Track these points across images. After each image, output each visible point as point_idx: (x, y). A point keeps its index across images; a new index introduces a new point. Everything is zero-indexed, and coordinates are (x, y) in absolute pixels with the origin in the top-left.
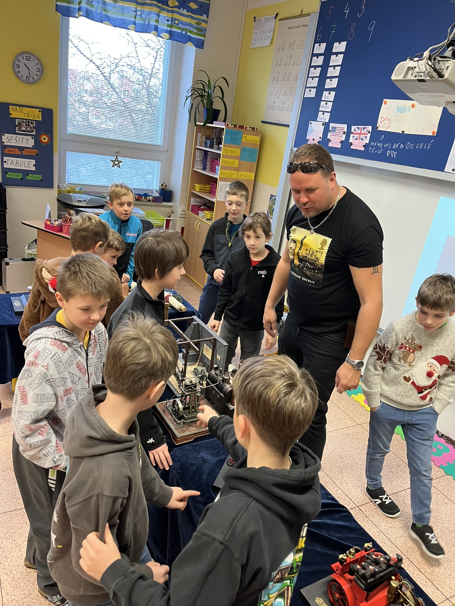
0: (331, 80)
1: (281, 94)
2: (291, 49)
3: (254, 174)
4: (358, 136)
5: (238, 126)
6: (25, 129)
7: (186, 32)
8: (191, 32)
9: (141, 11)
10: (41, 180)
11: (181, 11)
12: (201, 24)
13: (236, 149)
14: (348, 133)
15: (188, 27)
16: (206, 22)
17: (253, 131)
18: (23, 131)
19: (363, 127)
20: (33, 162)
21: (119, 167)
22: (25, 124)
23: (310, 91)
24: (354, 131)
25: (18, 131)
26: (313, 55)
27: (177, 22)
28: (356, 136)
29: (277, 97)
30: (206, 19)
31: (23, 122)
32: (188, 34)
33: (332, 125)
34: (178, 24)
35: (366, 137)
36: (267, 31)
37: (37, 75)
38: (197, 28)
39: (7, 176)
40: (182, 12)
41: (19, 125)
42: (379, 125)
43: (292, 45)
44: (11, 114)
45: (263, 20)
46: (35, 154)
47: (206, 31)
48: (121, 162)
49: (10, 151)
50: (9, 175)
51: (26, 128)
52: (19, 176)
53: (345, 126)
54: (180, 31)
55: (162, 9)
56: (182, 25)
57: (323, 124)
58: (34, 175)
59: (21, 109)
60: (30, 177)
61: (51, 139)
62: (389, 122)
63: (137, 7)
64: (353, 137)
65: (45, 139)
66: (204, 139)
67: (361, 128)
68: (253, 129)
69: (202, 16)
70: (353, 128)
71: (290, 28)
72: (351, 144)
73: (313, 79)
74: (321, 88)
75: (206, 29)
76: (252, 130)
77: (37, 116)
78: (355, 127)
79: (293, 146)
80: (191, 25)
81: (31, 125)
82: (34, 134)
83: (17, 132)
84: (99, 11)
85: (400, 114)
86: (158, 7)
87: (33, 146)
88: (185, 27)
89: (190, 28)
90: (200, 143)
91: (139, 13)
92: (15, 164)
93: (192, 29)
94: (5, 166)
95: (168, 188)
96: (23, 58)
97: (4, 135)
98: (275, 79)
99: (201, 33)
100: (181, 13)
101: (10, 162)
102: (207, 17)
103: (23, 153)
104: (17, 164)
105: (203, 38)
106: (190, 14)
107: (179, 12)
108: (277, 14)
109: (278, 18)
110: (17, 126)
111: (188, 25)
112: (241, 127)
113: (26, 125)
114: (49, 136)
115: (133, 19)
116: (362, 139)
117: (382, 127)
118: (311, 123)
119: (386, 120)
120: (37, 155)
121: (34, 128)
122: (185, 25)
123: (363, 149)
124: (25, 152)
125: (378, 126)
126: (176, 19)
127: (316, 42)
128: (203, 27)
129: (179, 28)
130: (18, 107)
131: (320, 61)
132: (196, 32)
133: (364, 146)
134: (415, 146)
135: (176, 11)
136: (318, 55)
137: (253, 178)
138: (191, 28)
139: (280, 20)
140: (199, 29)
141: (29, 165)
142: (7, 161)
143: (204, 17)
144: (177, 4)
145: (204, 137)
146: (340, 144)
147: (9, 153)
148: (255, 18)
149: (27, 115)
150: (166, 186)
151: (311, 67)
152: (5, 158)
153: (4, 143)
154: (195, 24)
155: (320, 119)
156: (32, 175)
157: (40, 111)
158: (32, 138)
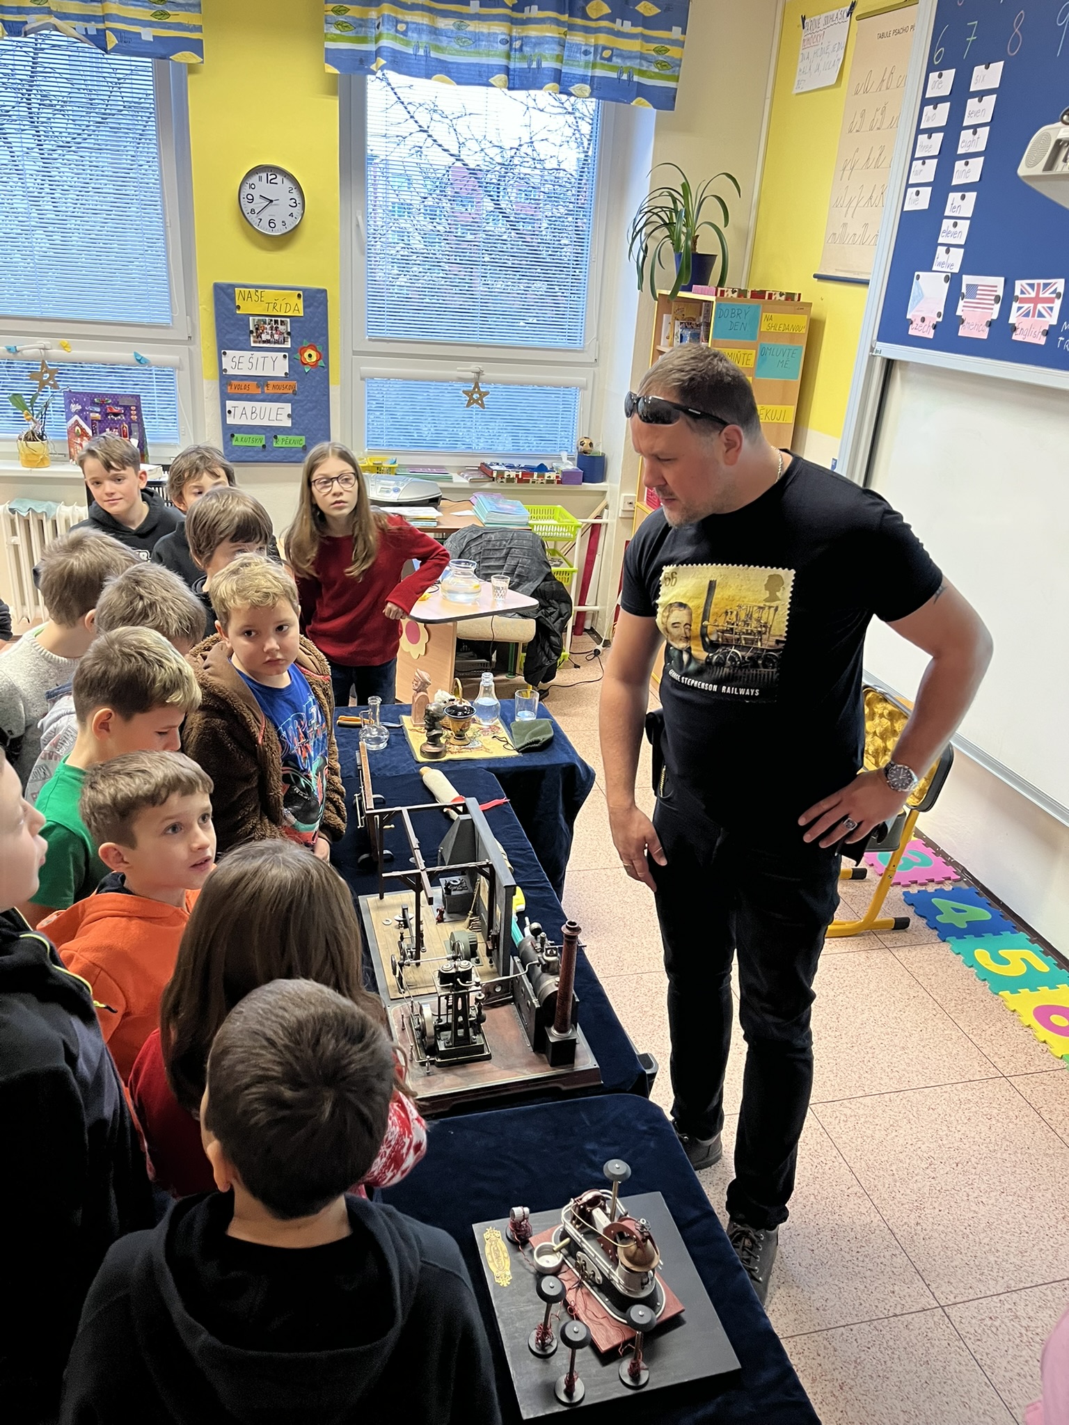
0: (967, 164)
1: (861, 204)
2: (884, 88)
3: (792, 410)
4: (1032, 305)
5: (749, 295)
6: (269, 337)
7: (629, 76)
8: (642, 73)
9: (521, 38)
11: (617, 25)
12: (668, 50)
13: (743, 351)
14: (1007, 300)
15: (634, 64)
16: (681, 44)
17: (789, 302)
18: (264, 342)
19: (1042, 281)
20: (287, 408)
21: (482, 405)
22: (268, 327)
23: (918, 193)
24: (1022, 292)
25: (255, 342)
26: (925, 102)
27: (607, 54)
28: (1026, 306)
29: (851, 211)
30: (681, 37)
31: (265, 323)
32: (636, 78)
33: (967, 280)
34: (610, 59)
35: (1051, 309)
36: (831, 48)
37: (291, 215)
38: (657, 63)
39: (234, 443)
40: (622, 29)
41: (257, 329)
43: (886, 77)
44: (239, 307)
45: (822, 22)
46: (291, 391)
47: (680, 66)
48: (487, 393)
49: (239, 387)
50: (240, 440)
51: (272, 335)
52: (258, 441)
53: (999, 282)
54: (614, 75)
55: (572, 27)
56: (619, 61)
57: (947, 279)
58: (290, 437)
59: (258, 294)
60: (282, 442)
61: (324, 356)
63: (511, 30)
64: (1019, 308)
65: (311, 356)
66: (678, 330)
67: (1039, 284)
68: (790, 297)
69: (671, 30)
70: (1019, 285)
71: (881, 36)
72: (1014, 329)
73: (924, 163)
74: (942, 186)
75: (681, 60)
76: (786, 299)
77: (296, 307)
78: (1024, 282)
79: (875, 338)
80: (642, 57)
81: (281, 328)
82: (288, 345)
83: (253, 345)
84: (421, 52)
86: (558, 23)
87: (286, 373)
88: (629, 64)
89: (642, 66)
90: (668, 338)
91: (517, 44)
92: (249, 414)
93: (645, 67)
94: (230, 421)
95: (599, 449)
96: (260, 179)
97: (225, 353)
98: (848, 167)
99: (668, 72)
100: (619, 31)
101: (238, 412)
102: (684, 32)
103: (266, 391)
104: (254, 415)
105: (672, 84)
106: (639, 30)
107: (613, 29)
108: (853, 5)
109: (856, 13)
110: (252, 332)
111: (635, 57)
112: (759, 295)
113: (271, 328)
114: (320, 348)
115: (503, 62)
116: (1041, 315)
118: (918, 277)
120: (295, 393)
121: (289, 334)
122: (629, 58)
123: (1042, 341)
124: (270, 388)
126: (604, 48)
127: (931, 68)
128: (672, 58)
129: (612, 69)
130: (253, 290)
131: (938, 116)
132: (657, 70)
133: (1046, 333)
135: (605, 27)
136: (936, 101)
137: (791, 419)
138: (644, 63)
139: (859, 18)
140: (662, 65)
141: (278, 414)
142: (232, 410)
143: (676, 32)
144: (606, 10)
145: (677, 323)
146: (987, 329)
147: (236, 391)
148: (804, 19)
149: (271, 306)
150: (591, 444)
151: (919, 131)
152: (230, 404)
153: (225, 370)
154: (653, 53)
155: (939, 264)
156: (285, 437)
157: (299, 296)
158: (285, 356)
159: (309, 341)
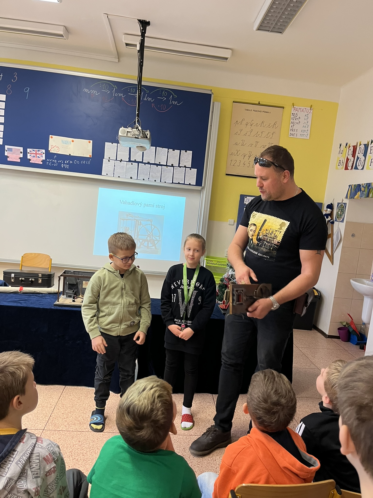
4: (35, 155)
14: (25, 153)
24: (30, 151)
28: (33, 155)
33: (7, 147)
35: (42, 156)
42: (51, 150)
53: (21, 148)
62: (57, 148)
64: (30, 155)
67: (36, 150)
70: (28, 150)
72: (30, 160)
78: (31, 149)
85: (65, 145)
116: (39, 157)
117: (53, 151)
119: (55, 147)
123: (41, 163)
125: (49, 150)
133: (42, 161)
134: (80, 162)
146: (19, 160)
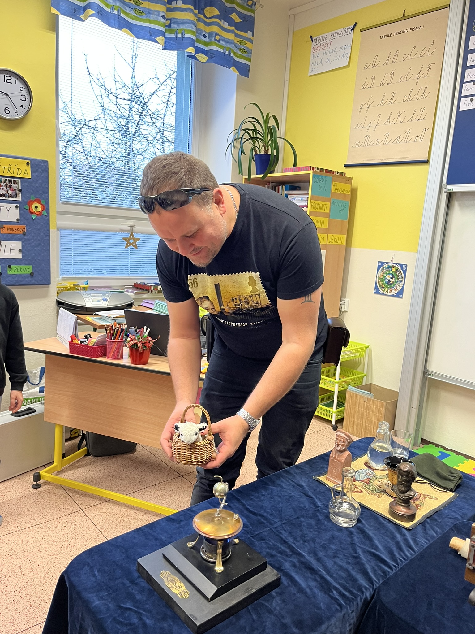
1: (381, 124)
2: (389, 62)
3: (345, 238)
5: (325, 171)
7: (229, 53)
8: (234, 53)
9: (170, 19)
10: (32, 274)
11: (222, 23)
12: (246, 43)
13: (325, 203)
15: (231, 46)
16: (251, 41)
17: (341, 177)
20: (19, 245)
23: (471, 100)
26: (468, 52)
27: (218, 37)
29: (372, 128)
30: (251, 37)
32: (232, 55)
34: (219, 41)
36: (338, 49)
37: (22, 106)
38: (241, 49)
40: (223, 25)
43: (391, 57)
45: (329, 36)
46: (21, 233)
47: (251, 53)
48: (139, 239)
54: (222, 51)
55: (199, 19)
56: (224, 43)
58: (20, 266)
60: (14, 270)
61: (46, 208)
65: (36, 207)
69: (247, 33)
71: (384, 37)
75: (252, 50)
76: (340, 175)
77: (25, 171)
80: (234, 44)
81: (14, 186)
82: (19, 199)
84: (115, 12)
86: (194, 13)
87: (18, 220)
88: (229, 46)
91: (167, 23)
93: (235, 50)
98: (365, 106)
99: (246, 56)
100: (222, 27)
102: (253, 35)
103: (2, 232)
105: (248, 63)
106: (233, 28)
107: (220, 25)
108: (356, 24)
111: (231, 44)
112: (329, 172)
113: (6, 186)
114: (43, 202)
115: (163, 29)
120: (24, 234)
121: (20, 190)
122: (228, 43)
124: (6, 229)
126: (217, 34)
127: (470, 34)
128: (248, 48)
129: (221, 47)
132: (241, 54)
135: (216, 23)
137: (344, 243)
138: (235, 48)
139: (362, 31)
140: (243, 51)
141: (12, 250)
143: (249, 35)
144: (217, 12)
148: (311, 37)
149: (6, 169)
151: (466, 66)
154: (238, 43)
156: (16, 266)
157: (28, 164)
158: (17, 207)
159: (35, 196)
